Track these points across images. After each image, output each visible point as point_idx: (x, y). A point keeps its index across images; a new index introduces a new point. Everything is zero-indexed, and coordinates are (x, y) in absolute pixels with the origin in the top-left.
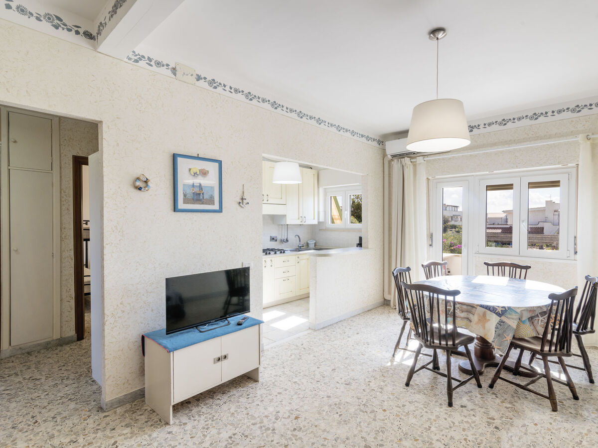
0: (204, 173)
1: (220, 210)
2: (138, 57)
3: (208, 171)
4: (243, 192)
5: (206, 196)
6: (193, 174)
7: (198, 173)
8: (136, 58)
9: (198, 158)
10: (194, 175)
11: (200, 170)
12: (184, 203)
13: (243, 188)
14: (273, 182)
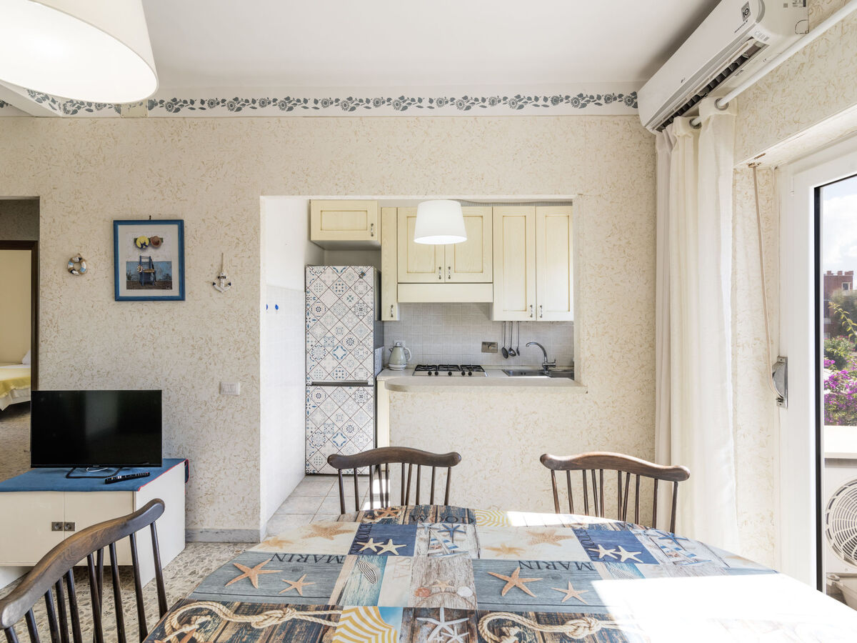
0: (156, 243)
1: (181, 298)
2: (76, 106)
3: (162, 239)
4: (222, 266)
5: (159, 277)
6: (140, 246)
7: (147, 244)
8: (74, 108)
9: (150, 222)
10: (142, 247)
11: (149, 239)
12: (128, 287)
13: (222, 260)
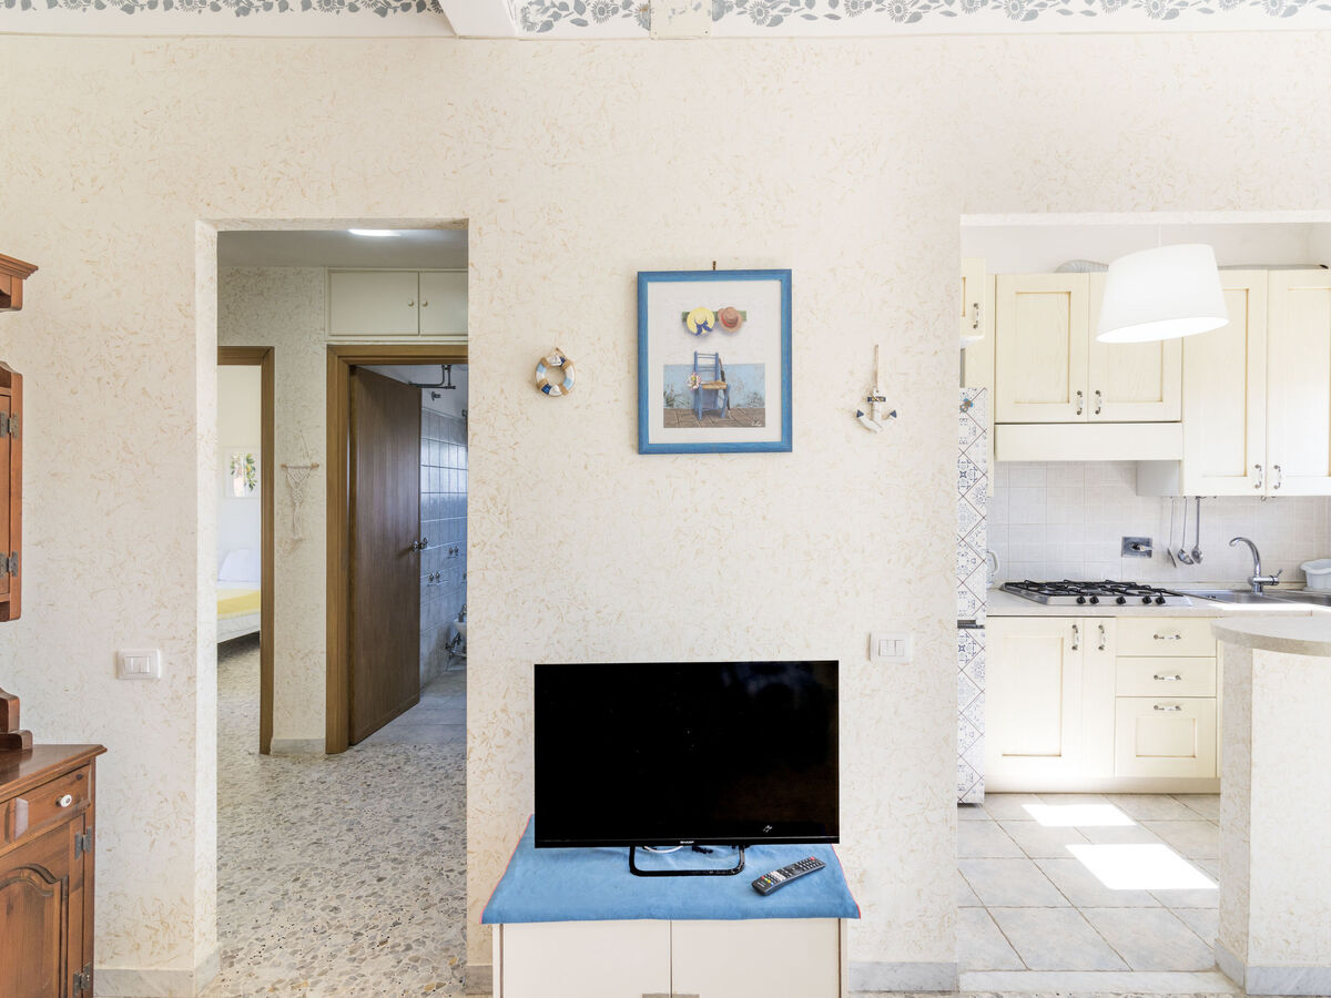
0: (730, 322)
1: (785, 446)
2: (552, 11)
3: (744, 314)
4: (876, 375)
5: (737, 399)
6: (695, 331)
7: (710, 325)
8: (545, 18)
9: (714, 274)
10: (699, 332)
11: (716, 314)
12: (667, 424)
13: (875, 360)
14: (1101, 338)
